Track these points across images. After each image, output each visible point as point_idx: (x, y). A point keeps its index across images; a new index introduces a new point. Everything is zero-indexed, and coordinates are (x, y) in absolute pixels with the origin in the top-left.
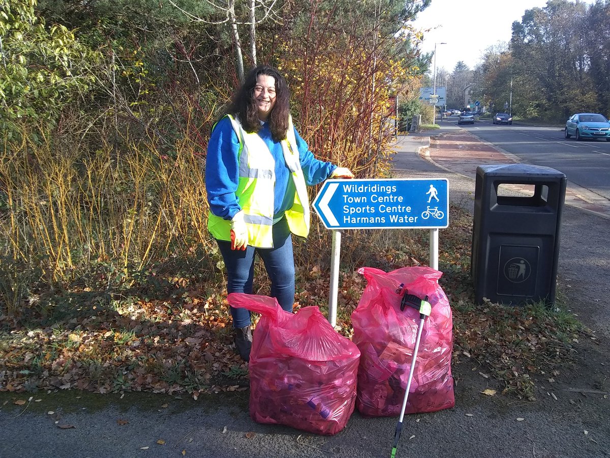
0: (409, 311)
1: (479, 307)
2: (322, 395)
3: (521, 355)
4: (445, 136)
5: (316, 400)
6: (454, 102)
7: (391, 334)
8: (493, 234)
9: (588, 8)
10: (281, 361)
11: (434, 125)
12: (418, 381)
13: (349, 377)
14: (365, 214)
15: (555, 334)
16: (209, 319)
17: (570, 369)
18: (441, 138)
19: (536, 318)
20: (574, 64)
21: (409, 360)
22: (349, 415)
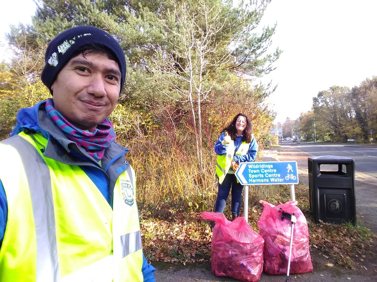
0: (286, 221)
1: (317, 225)
2: (248, 261)
3: (343, 247)
4: (284, 150)
5: (245, 263)
6: (286, 135)
7: (279, 231)
8: (320, 188)
9: (351, 89)
10: (227, 243)
11: (278, 145)
12: (294, 256)
13: (260, 252)
14: (259, 178)
15: (360, 238)
16: (187, 228)
17: (371, 254)
18: (282, 151)
19: (349, 230)
20: (347, 114)
21: (288, 244)
22: (261, 273)
